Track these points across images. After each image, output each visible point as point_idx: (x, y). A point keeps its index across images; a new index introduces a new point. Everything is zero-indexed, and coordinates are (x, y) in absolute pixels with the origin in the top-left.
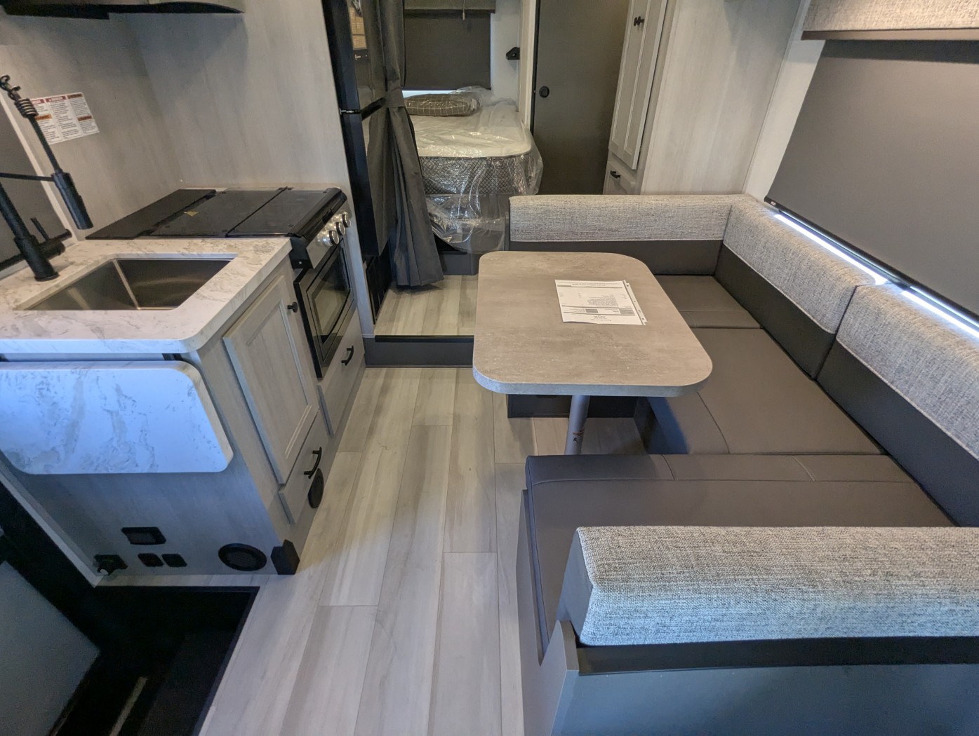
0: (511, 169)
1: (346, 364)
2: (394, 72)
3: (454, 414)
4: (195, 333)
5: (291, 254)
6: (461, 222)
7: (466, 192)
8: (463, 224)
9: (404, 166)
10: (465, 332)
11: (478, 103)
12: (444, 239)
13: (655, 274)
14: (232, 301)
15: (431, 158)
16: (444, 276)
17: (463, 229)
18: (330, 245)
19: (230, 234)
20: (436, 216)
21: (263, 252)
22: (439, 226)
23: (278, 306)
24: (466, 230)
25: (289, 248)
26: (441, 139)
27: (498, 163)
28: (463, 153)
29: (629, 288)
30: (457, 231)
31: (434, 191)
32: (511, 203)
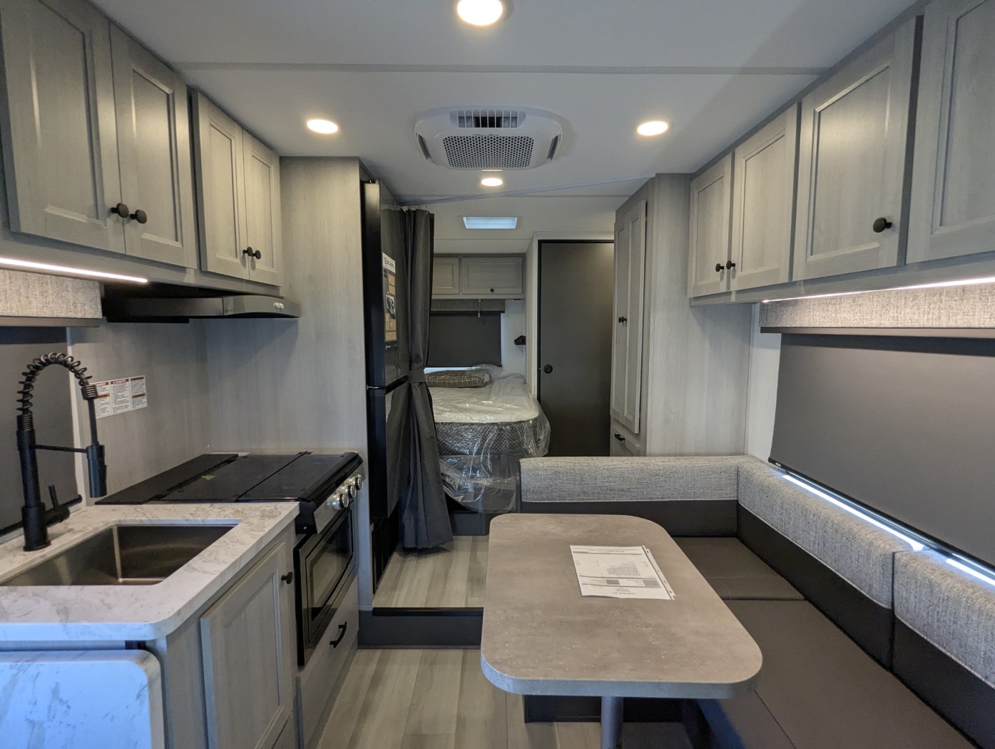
0: (521, 433)
1: (335, 647)
2: (418, 356)
3: (459, 717)
4: (171, 614)
5: (297, 519)
6: (473, 481)
7: (478, 453)
8: (474, 484)
9: (421, 433)
10: (474, 603)
11: (491, 377)
12: (456, 498)
14: (222, 574)
15: (446, 424)
16: (454, 537)
17: (475, 489)
18: (338, 508)
19: (241, 499)
20: (448, 476)
21: (269, 517)
22: (451, 486)
23: (271, 577)
24: (477, 489)
25: (297, 513)
26: (456, 407)
27: (508, 427)
28: (476, 419)
29: (650, 554)
30: (469, 491)
31: (448, 452)
32: (521, 464)
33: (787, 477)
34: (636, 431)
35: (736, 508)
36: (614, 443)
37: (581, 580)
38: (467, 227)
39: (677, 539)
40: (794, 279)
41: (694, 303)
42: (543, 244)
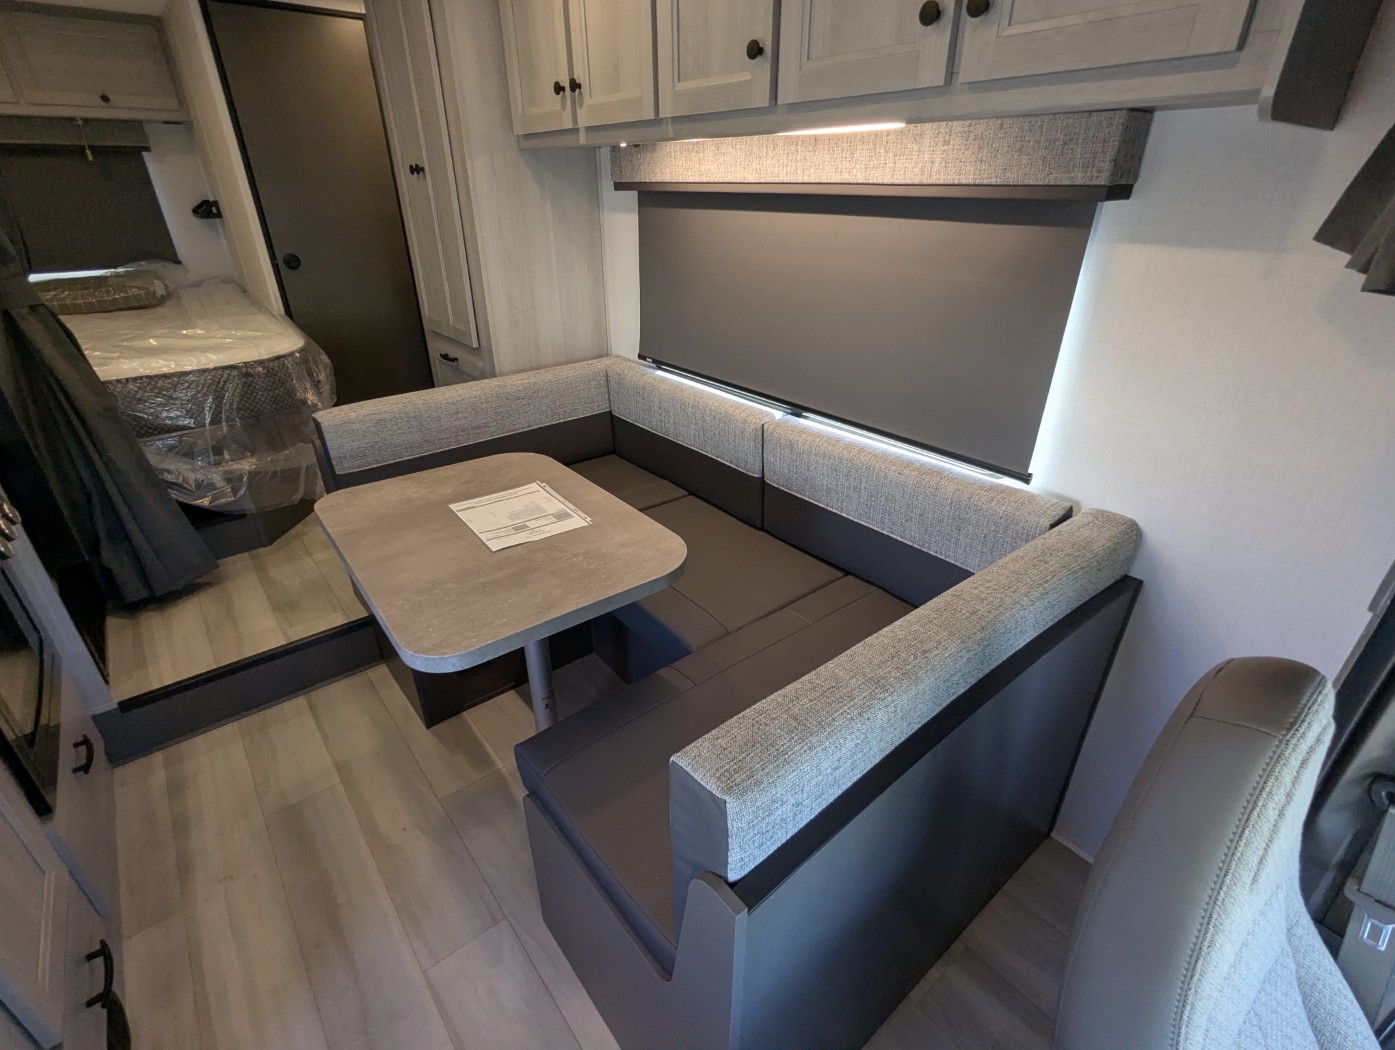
0: (285, 375)
1: (87, 773)
6: (221, 469)
7: (216, 421)
8: (225, 472)
11: (166, 286)
12: (198, 502)
13: (567, 465)
15: (127, 380)
16: (219, 561)
17: (228, 480)
20: (168, 471)
22: (181, 486)
24: (232, 479)
26: (130, 348)
27: (260, 369)
28: (190, 363)
29: (548, 488)
30: (218, 486)
31: (150, 431)
32: (320, 421)
33: (660, 373)
34: (475, 345)
35: (610, 421)
36: (438, 368)
37: (483, 537)
40: (661, 116)
41: (525, 144)
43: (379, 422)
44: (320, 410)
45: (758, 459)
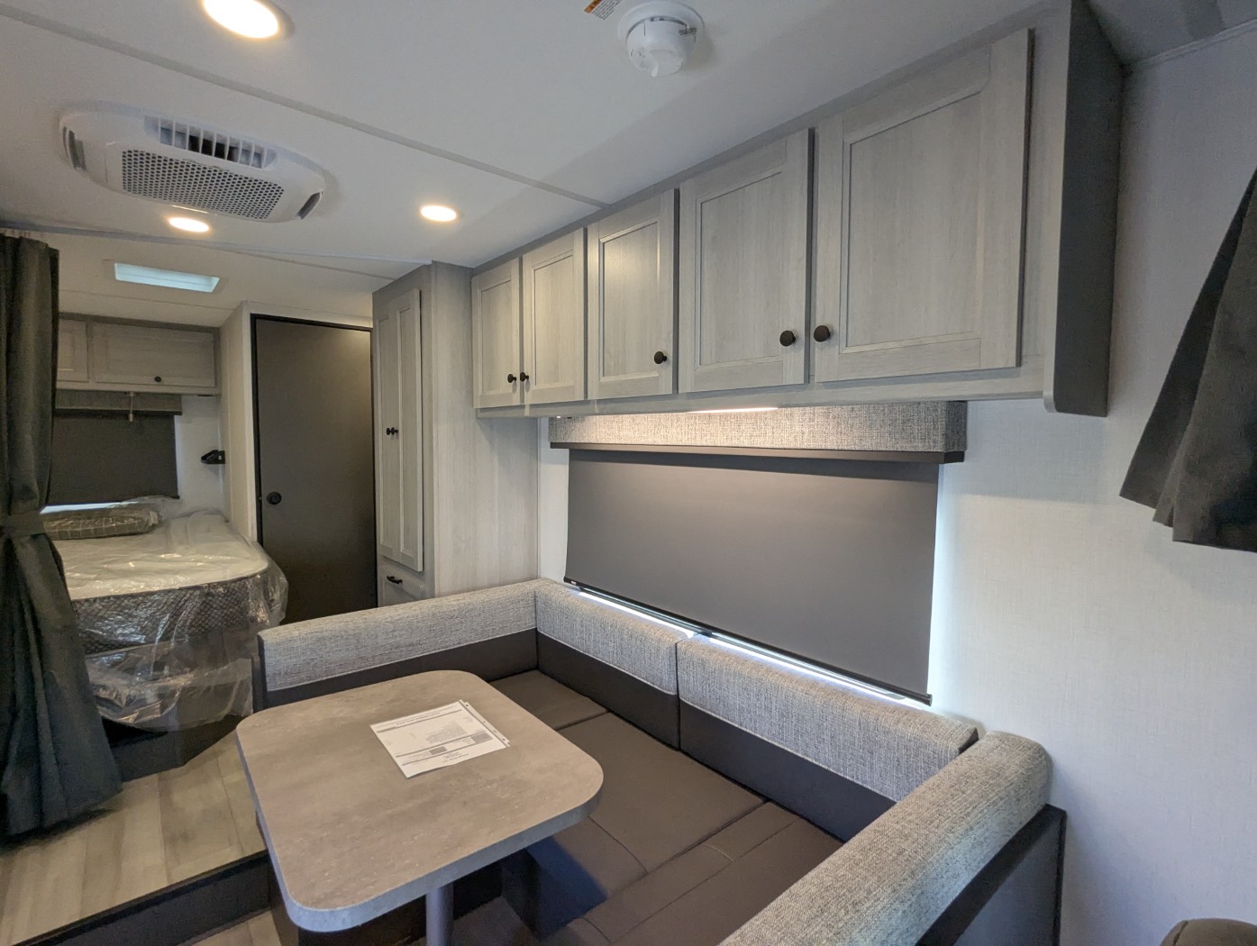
0: (243, 595)
2: (27, 488)
6: (157, 685)
7: (166, 637)
8: (159, 688)
11: (159, 516)
12: (123, 720)
13: (489, 682)
15: (95, 600)
17: (161, 696)
20: (105, 687)
22: (112, 703)
24: (164, 695)
26: (107, 571)
27: (221, 590)
28: (158, 584)
29: (470, 707)
30: (149, 701)
31: (100, 647)
32: (264, 638)
33: (583, 594)
34: (420, 569)
35: (535, 638)
36: (384, 588)
37: (399, 761)
38: (119, 277)
39: (496, 682)
40: (589, 398)
41: (480, 415)
42: (257, 321)
43: (319, 640)
44: (268, 627)
45: (673, 677)
